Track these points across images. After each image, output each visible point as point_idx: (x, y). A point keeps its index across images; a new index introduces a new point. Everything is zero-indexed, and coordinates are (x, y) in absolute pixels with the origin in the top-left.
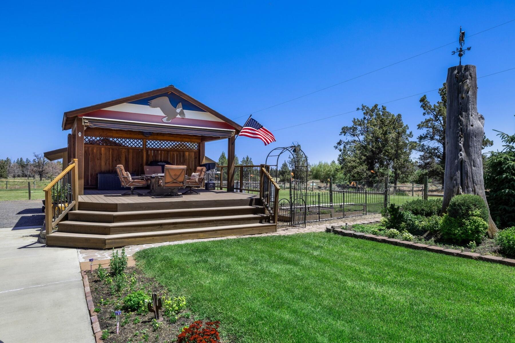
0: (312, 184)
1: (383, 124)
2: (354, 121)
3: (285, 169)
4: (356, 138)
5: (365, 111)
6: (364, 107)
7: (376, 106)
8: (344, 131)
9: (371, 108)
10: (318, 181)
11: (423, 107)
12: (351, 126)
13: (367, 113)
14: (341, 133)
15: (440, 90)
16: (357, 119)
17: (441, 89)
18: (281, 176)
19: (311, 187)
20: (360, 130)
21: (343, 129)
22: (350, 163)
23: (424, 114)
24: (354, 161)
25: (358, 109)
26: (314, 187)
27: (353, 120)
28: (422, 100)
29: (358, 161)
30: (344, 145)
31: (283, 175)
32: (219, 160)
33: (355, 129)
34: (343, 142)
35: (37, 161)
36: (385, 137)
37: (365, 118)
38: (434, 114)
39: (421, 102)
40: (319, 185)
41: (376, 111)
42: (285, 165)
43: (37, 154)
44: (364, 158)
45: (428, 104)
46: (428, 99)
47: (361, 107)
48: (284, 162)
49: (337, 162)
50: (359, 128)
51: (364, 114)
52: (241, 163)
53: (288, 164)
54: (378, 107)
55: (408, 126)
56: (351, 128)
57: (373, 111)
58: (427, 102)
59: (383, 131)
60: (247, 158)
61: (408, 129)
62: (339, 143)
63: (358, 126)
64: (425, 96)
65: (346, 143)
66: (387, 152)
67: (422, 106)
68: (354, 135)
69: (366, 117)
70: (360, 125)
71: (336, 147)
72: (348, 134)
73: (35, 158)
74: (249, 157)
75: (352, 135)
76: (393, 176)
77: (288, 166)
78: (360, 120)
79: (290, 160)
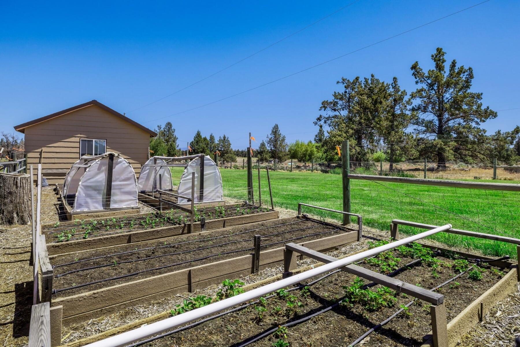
0: (290, 163)
1: (371, 93)
2: (335, 96)
3: (263, 149)
4: (337, 113)
5: (345, 84)
6: (343, 80)
7: (357, 79)
8: (325, 105)
9: (351, 81)
10: (296, 160)
11: (415, 76)
12: (332, 101)
13: (348, 86)
14: (321, 108)
15: (433, 56)
16: (338, 93)
17: (435, 54)
18: (259, 155)
19: (290, 166)
20: (342, 104)
21: (323, 103)
22: (335, 137)
23: (417, 82)
24: (340, 136)
25: (338, 82)
26: (293, 166)
27: (334, 94)
28: (414, 67)
29: (344, 135)
30: (325, 120)
31: (261, 155)
32: (194, 139)
33: (335, 104)
34: (323, 118)
35: (5, 140)
36: (375, 107)
37: (346, 92)
38: (428, 83)
39: (412, 70)
40: (297, 164)
41: (357, 84)
42: (263, 145)
43: (5, 133)
44: (351, 131)
45: (420, 72)
46: (420, 65)
47: (341, 80)
48: (261, 142)
49: (313, 142)
50: (340, 102)
51: (345, 87)
52: (218, 142)
53: (266, 144)
54: (360, 80)
55: (406, 91)
56: (331, 103)
57: (354, 83)
58: (420, 69)
59: (373, 99)
60: (224, 137)
61: (406, 95)
62: (319, 119)
63: (338, 101)
64: (417, 62)
65: (326, 118)
66: (378, 124)
67: (413, 74)
68: (335, 110)
69: (347, 90)
70: (341, 99)
71: (316, 124)
72: (328, 109)
73: (4, 137)
74: (226, 137)
75: (333, 109)
76: (388, 152)
77: (266, 145)
78: (341, 94)
79: (268, 140)
